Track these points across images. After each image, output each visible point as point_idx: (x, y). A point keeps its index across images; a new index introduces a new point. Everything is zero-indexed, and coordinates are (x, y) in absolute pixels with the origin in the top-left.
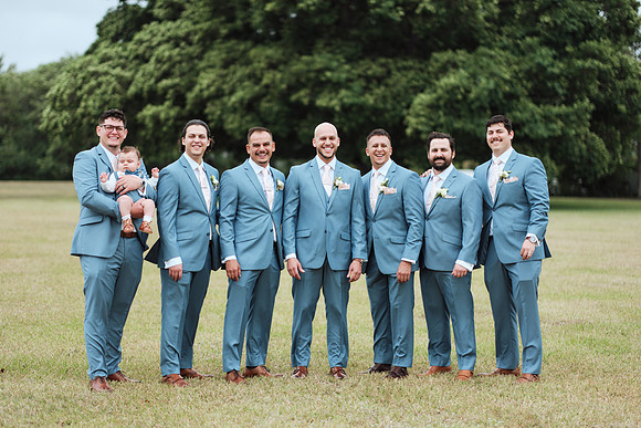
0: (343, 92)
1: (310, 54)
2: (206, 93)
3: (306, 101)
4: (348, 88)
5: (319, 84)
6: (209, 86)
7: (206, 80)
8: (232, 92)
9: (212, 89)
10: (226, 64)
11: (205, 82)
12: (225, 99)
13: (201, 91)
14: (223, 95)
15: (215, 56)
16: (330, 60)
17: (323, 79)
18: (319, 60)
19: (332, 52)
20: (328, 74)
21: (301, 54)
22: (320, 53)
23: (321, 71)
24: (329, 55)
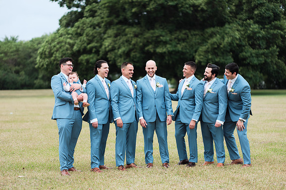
0: (168, 46)
1: (153, 30)
2: (107, 49)
3: (152, 50)
4: (170, 44)
5: (158, 42)
6: (108, 46)
7: (107, 43)
8: (119, 48)
9: (110, 47)
10: (116, 36)
11: (107, 44)
12: (116, 51)
13: (105, 48)
14: (115, 49)
15: (111, 32)
16: (162, 32)
17: (159, 40)
18: (157, 32)
19: (163, 29)
20: (161, 38)
21: (149, 30)
22: (157, 29)
23: (158, 37)
24: (162, 30)
